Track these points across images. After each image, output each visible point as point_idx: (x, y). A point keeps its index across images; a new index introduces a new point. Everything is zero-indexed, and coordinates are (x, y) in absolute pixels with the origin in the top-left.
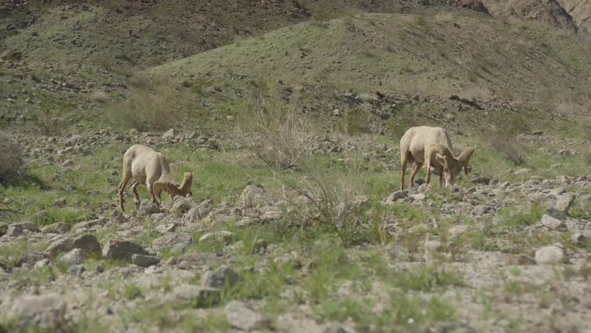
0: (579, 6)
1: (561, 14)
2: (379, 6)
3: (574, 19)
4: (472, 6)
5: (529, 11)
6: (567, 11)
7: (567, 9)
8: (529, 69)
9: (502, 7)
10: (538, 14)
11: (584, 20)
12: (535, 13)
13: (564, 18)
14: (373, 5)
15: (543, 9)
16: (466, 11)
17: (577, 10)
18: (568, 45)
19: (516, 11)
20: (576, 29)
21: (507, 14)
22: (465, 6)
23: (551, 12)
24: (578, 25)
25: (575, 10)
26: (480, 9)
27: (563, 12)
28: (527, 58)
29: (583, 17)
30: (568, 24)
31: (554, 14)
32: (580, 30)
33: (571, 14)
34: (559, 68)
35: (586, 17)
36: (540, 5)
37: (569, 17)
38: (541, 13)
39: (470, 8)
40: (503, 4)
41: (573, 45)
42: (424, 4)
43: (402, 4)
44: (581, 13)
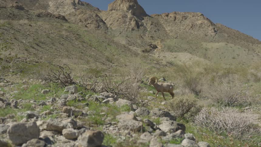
0: (109, 18)
1: (101, 21)
2: (17, 17)
3: (107, 24)
4: (60, 18)
5: (87, 20)
6: (104, 21)
7: (104, 20)
8: (63, 45)
9: (76, 18)
10: (91, 21)
11: (111, 24)
12: (90, 21)
13: (102, 23)
14: (14, 17)
15: (93, 19)
16: (57, 20)
17: (108, 20)
18: (88, 34)
19: (82, 20)
20: (108, 28)
21: (78, 21)
22: (56, 18)
23: (97, 21)
24: (108, 26)
25: (107, 20)
26: (63, 19)
27: (102, 21)
28: (63, 40)
29: (110, 23)
30: (104, 26)
31: (98, 22)
32: (109, 29)
33: (105, 22)
34: (79, 44)
35: (111, 23)
36: (92, 18)
37: (104, 23)
38: (92, 21)
39: (59, 18)
40: (76, 17)
41: (91, 34)
42: (38, 17)
43: (27, 16)
44: (109, 21)
